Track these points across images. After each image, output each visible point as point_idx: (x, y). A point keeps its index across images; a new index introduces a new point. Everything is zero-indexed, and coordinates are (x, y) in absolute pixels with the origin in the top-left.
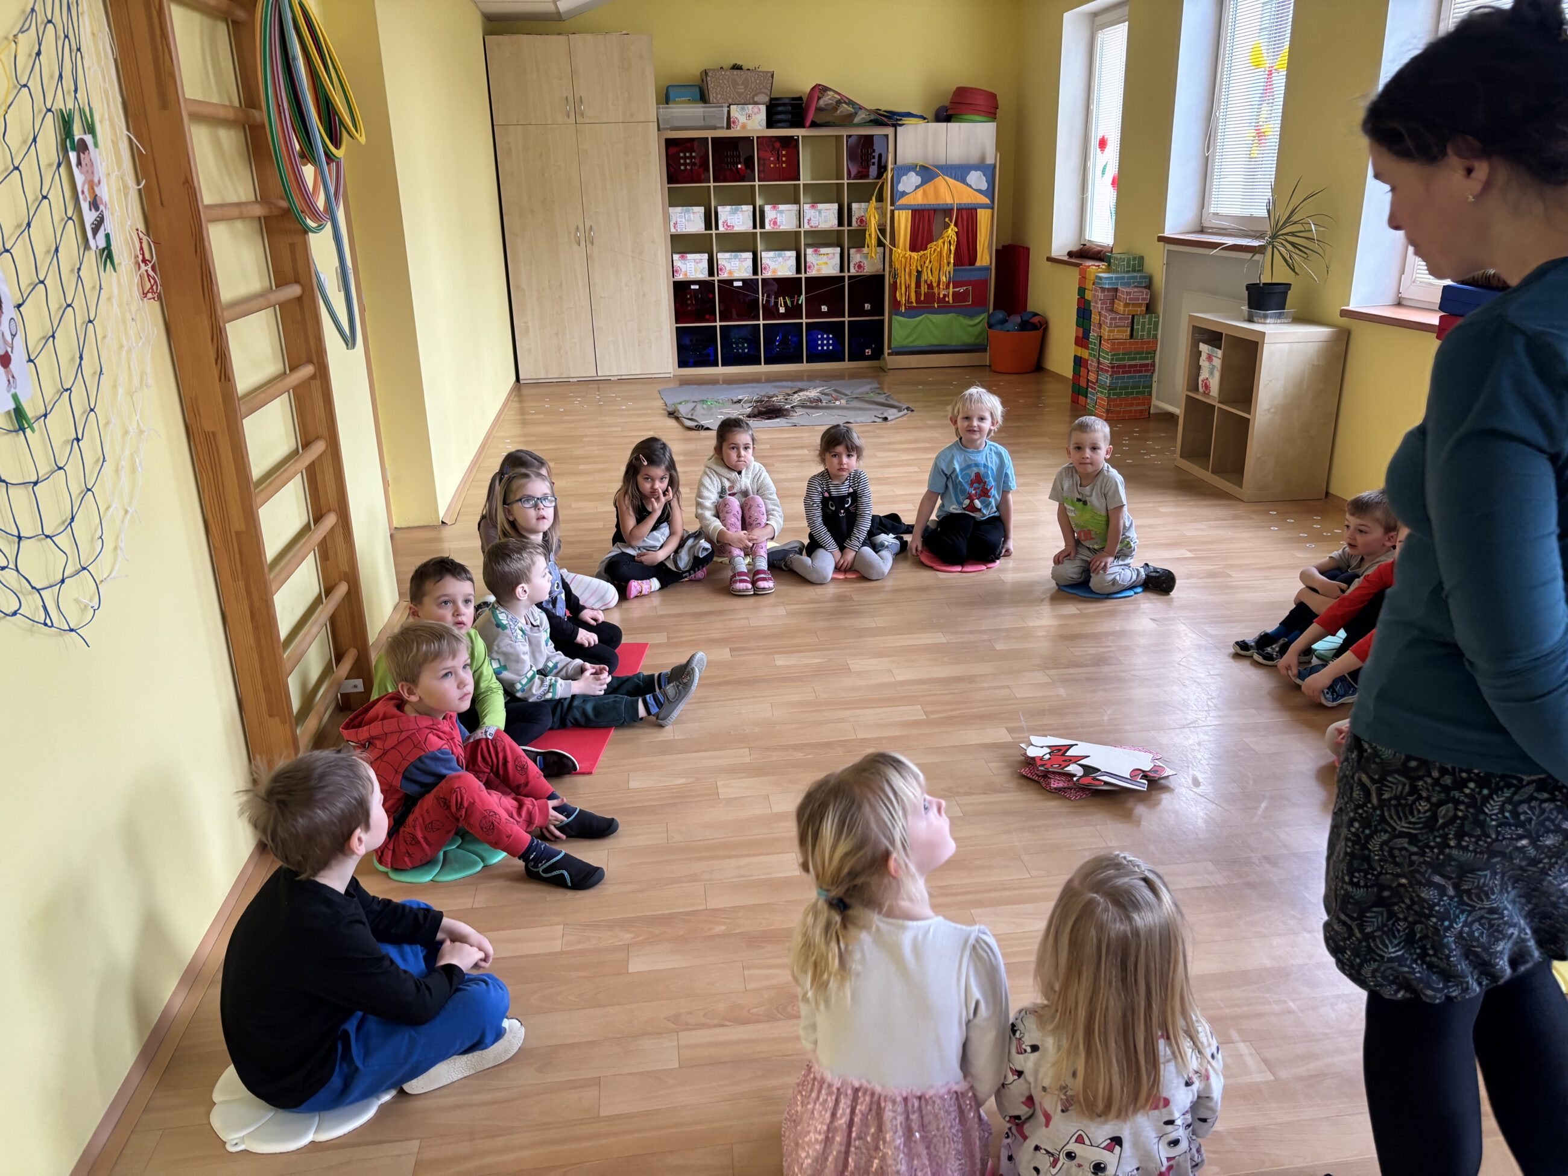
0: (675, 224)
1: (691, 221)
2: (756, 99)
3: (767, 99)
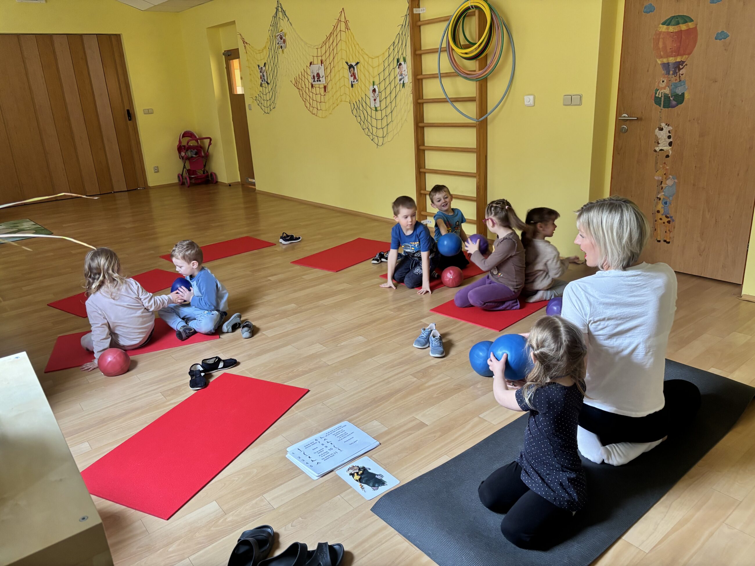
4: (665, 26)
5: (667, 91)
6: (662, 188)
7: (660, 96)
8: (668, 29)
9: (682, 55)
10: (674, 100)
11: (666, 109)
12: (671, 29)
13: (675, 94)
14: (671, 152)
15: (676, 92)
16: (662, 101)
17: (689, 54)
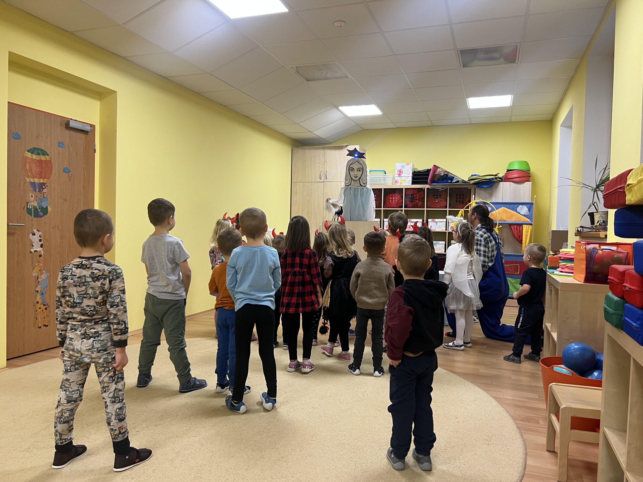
4: (30, 154)
5: (35, 204)
6: (39, 282)
7: (31, 208)
8: (32, 156)
9: (44, 178)
10: (41, 211)
11: (36, 218)
12: (35, 157)
13: (41, 207)
14: (42, 252)
15: (42, 206)
16: (33, 211)
17: (48, 178)
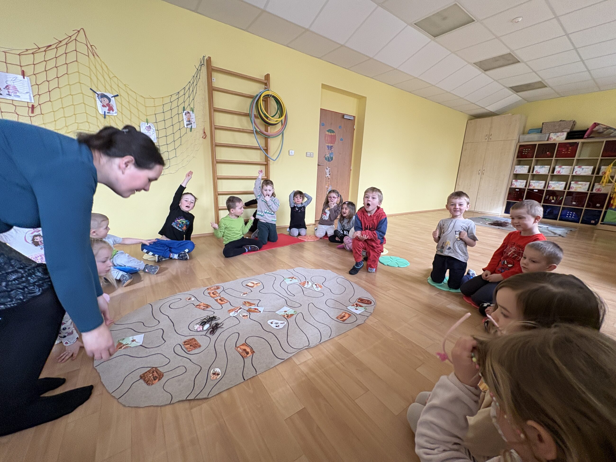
0: (516, 171)
1: (523, 170)
2: (563, 131)
3: (568, 130)
8: (328, 133)
10: (330, 159)
11: (328, 162)
14: (330, 177)
15: (331, 156)
16: (327, 159)
17: (334, 143)
